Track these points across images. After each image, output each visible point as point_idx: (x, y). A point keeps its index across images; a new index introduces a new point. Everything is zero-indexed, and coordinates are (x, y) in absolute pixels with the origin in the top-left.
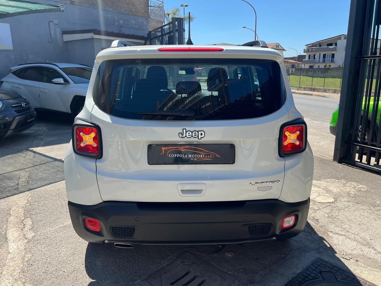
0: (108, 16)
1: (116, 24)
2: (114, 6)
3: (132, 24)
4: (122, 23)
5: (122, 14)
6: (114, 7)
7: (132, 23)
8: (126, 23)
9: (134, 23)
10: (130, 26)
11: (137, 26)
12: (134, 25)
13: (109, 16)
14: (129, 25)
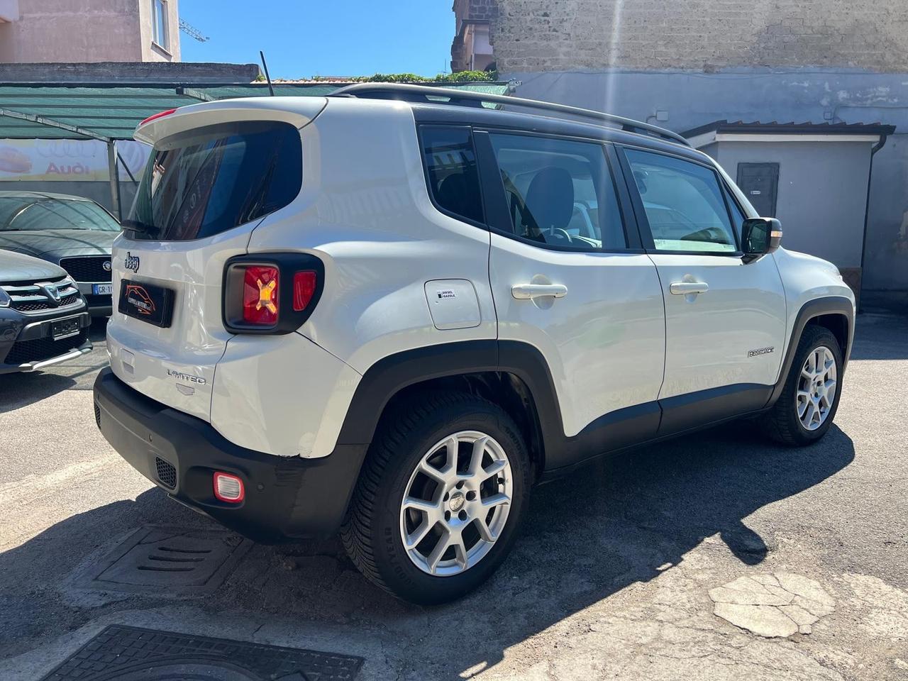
0: (801, 84)
1: (824, 102)
2: (826, 57)
3: (877, 97)
4: (843, 98)
5: (845, 74)
6: (825, 60)
7: (877, 94)
8: (858, 95)
9: (884, 94)
10: (869, 102)
11: (896, 100)
12: (884, 99)
13: (806, 85)
14: (867, 99)
